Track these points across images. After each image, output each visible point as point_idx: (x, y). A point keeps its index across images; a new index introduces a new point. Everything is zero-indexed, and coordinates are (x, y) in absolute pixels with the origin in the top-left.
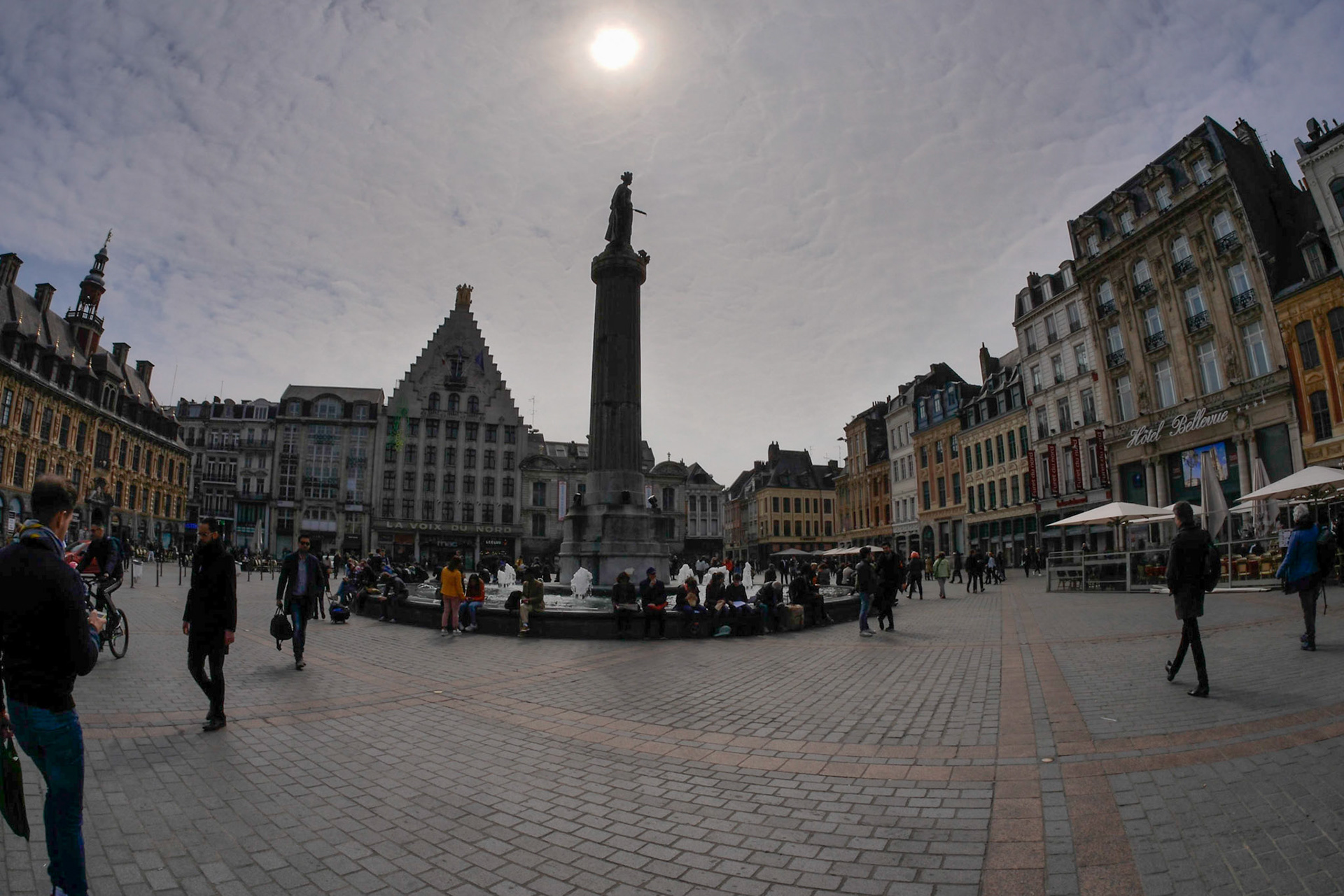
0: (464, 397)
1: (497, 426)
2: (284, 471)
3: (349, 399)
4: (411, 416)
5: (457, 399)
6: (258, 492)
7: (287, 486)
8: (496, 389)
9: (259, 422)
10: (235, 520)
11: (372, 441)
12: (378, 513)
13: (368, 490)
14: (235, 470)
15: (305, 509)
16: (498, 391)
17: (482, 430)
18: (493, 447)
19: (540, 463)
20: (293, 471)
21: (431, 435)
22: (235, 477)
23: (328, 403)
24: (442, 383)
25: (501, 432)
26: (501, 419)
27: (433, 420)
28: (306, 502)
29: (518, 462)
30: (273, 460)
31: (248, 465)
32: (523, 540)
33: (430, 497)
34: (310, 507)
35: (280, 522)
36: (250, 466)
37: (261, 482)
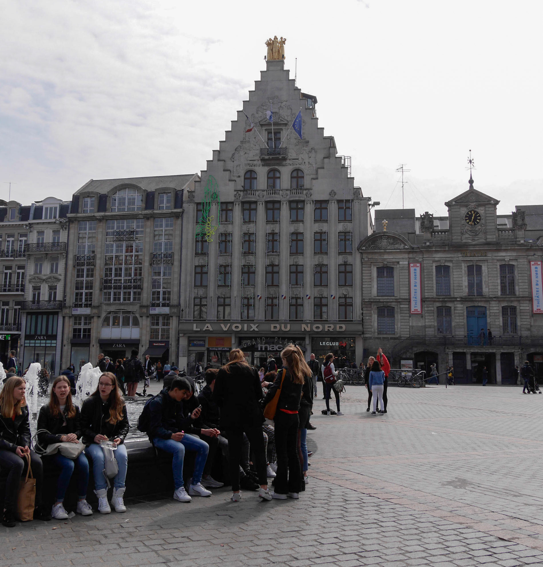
0: (285, 172)
1: (327, 202)
2: (80, 274)
3: (151, 188)
4: (223, 201)
5: (278, 175)
6: (50, 300)
7: (84, 291)
8: (324, 158)
9: (49, 223)
10: (22, 333)
11: (178, 232)
12: (188, 314)
13: (176, 289)
14: (23, 278)
15: (103, 315)
16: (326, 160)
17: (309, 209)
18: (325, 227)
19: (384, 242)
20: (91, 273)
21: (248, 221)
22: (23, 286)
23: (126, 194)
24: (257, 158)
25: (333, 208)
26: (333, 193)
27: (250, 203)
28: (104, 307)
29: (356, 244)
30: (66, 264)
31: (38, 270)
32: (365, 339)
33: (250, 291)
34: (110, 313)
35: (76, 331)
36: (41, 271)
37: (53, 288)
